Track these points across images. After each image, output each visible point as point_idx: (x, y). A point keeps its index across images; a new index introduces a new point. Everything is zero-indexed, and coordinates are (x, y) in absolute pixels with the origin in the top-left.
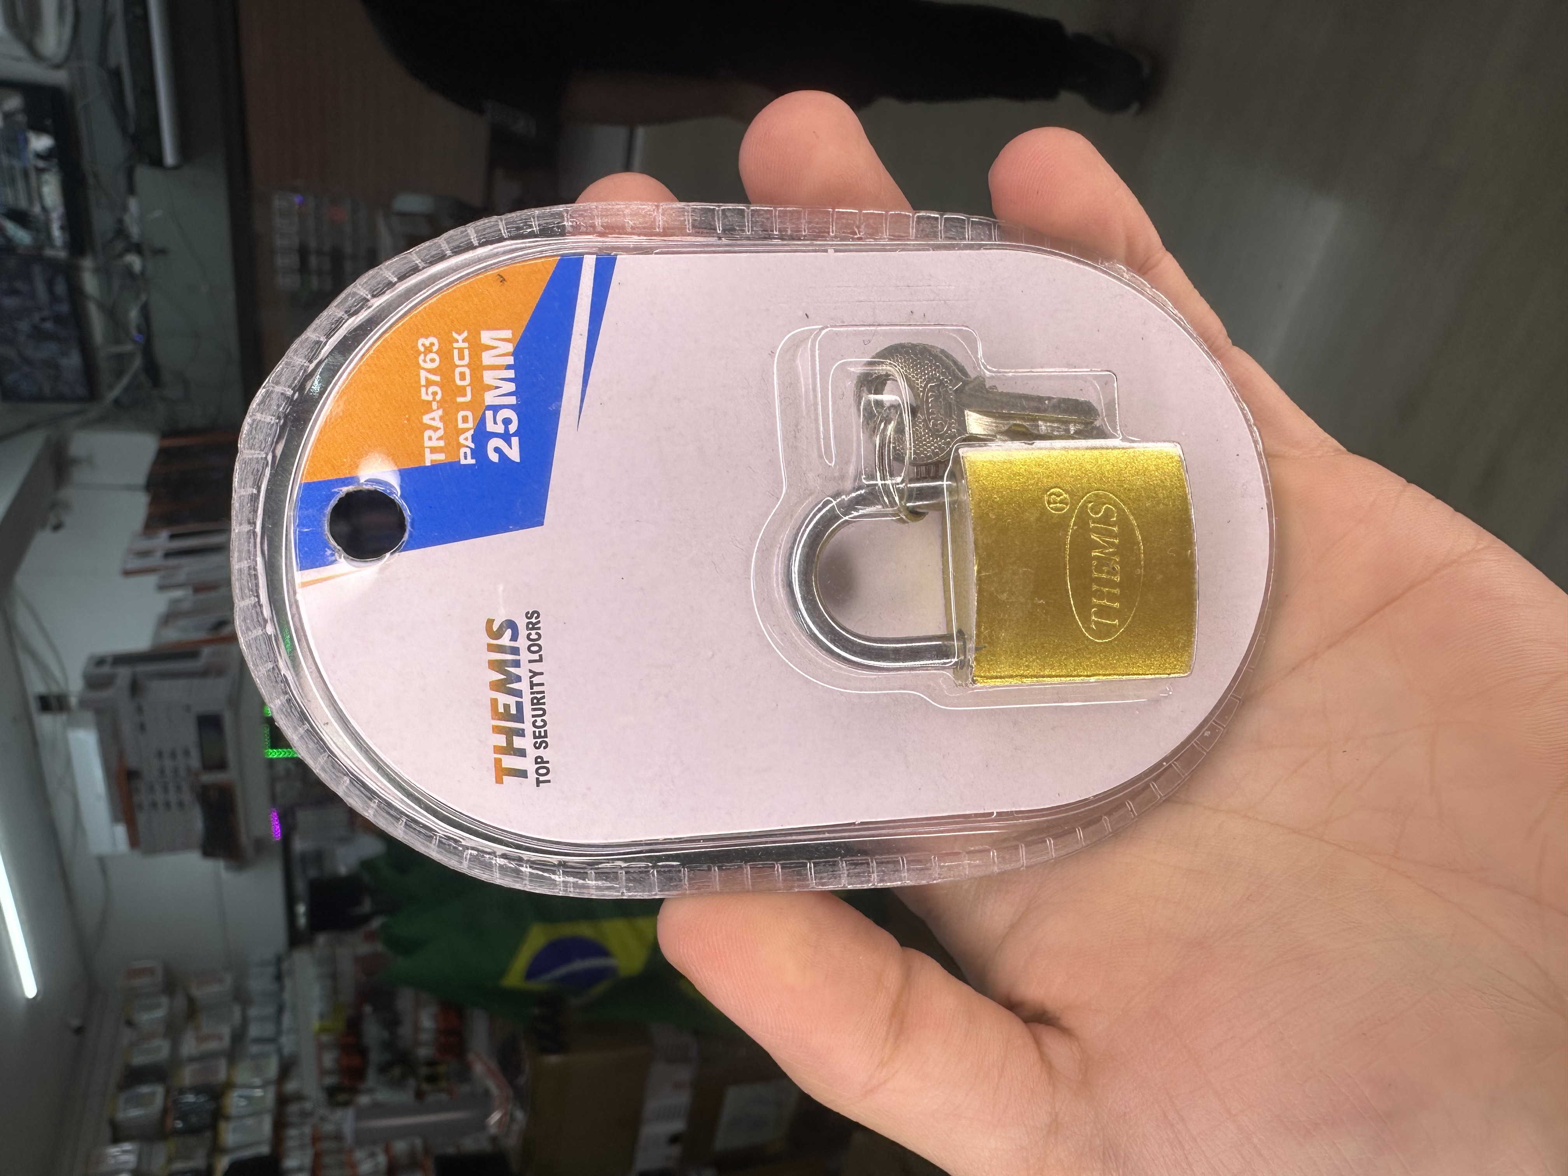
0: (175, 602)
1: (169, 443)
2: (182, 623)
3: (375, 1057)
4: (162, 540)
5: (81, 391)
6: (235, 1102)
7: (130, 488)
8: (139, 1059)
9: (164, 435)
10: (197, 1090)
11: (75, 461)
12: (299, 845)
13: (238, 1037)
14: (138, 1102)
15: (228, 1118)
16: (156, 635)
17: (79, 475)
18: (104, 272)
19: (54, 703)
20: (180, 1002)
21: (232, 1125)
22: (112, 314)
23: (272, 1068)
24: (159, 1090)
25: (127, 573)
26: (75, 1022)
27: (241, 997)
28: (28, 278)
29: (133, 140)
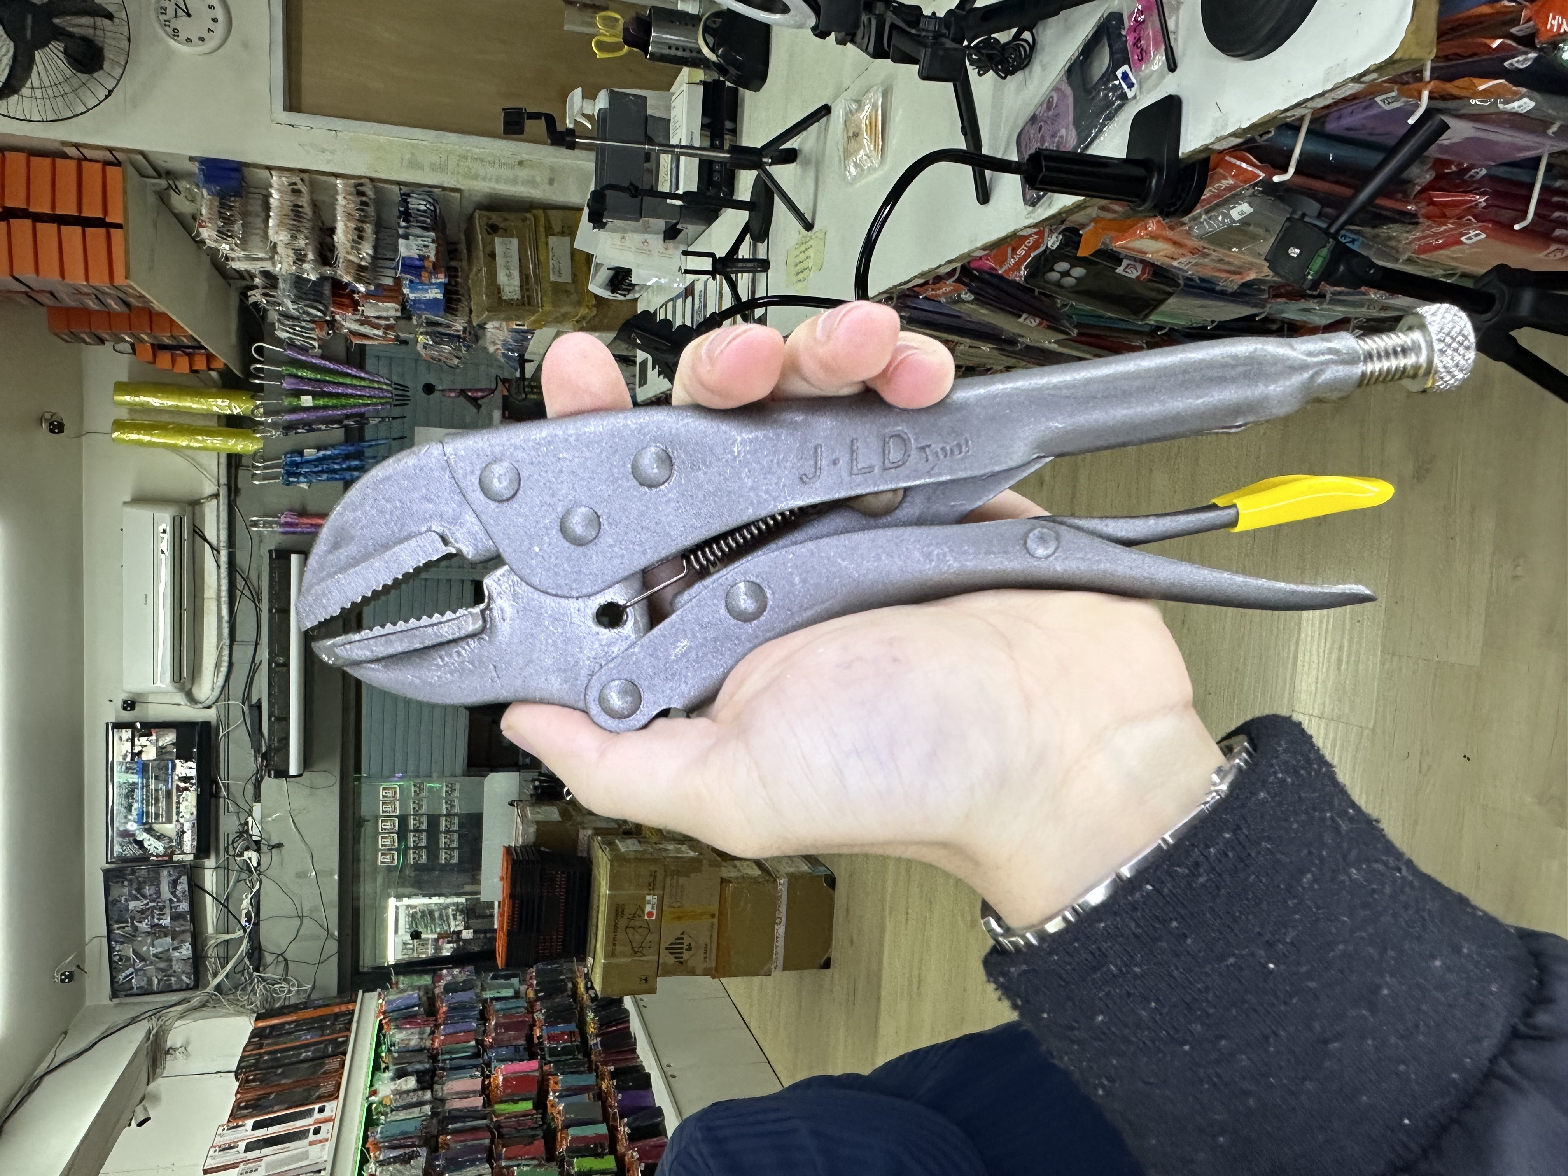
1: (262, 1024)
4: (247, 1131)
5: (187, 980)
7: (221, 1073)
9: (259, 1017)
11: (170, 1051)
17: (172, 1064)
18: (224, 868)
25: (207, 1171)
28: (155, 882)
29: (264, 756)
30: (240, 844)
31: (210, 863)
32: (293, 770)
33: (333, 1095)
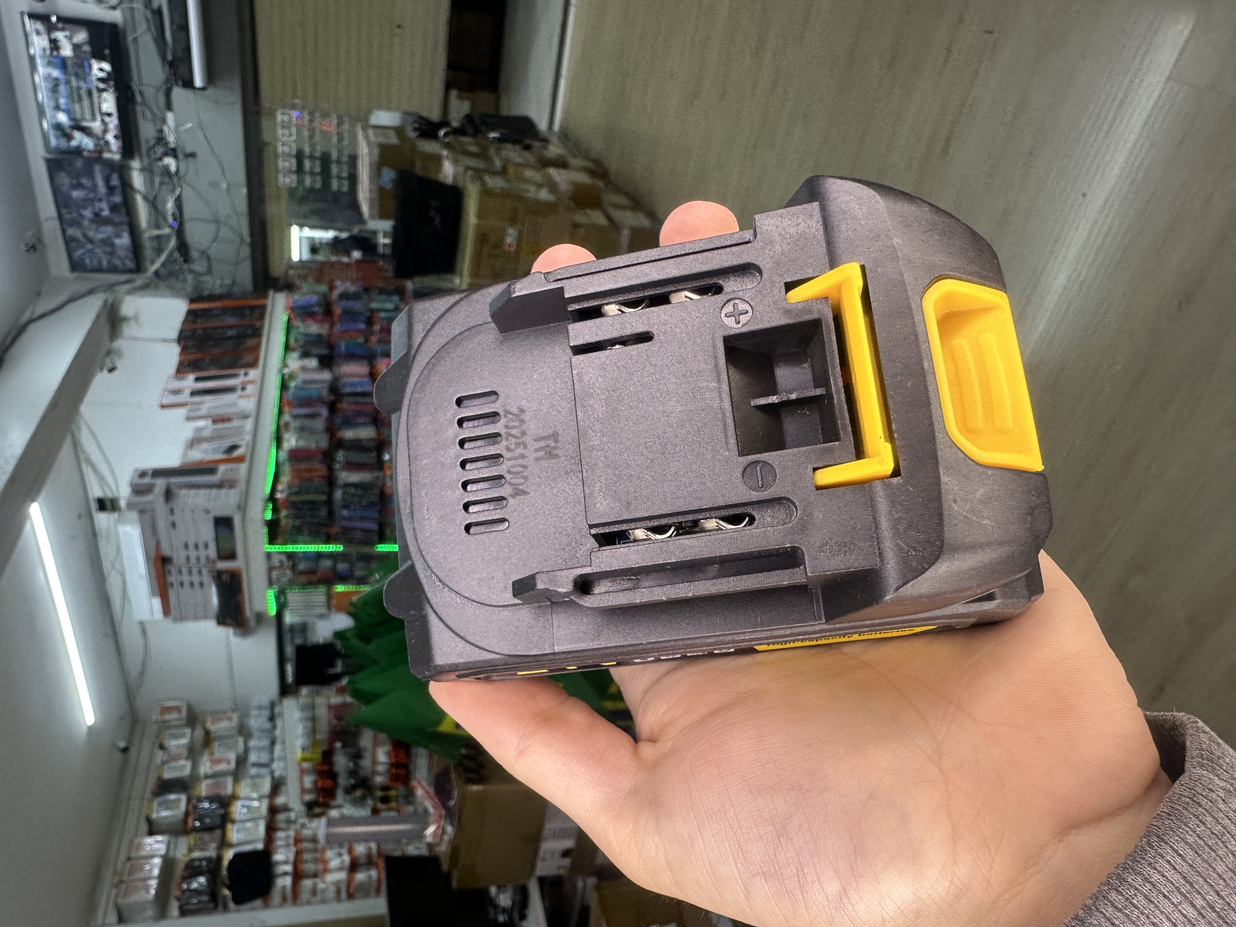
0: (199, 430)
1: (195, 306)
2: (205, 446)
3: (343, 781)
4: (189, 382)
5: (130, 264)
6: (238, 810)
7: (165, 340)
8: (168, 775)
9: (192, 301)
10: (211, 799)
11: (125, 319)
12: (289, 618)
13: (242, 761)
14: (168, 805)
15: (233, 822)
16: (185, 454)
17: (128, 330)
18: (147, 170)
19: (108, 505)
20: (199, 733)
21: (236, 827)
22: (154, 203)
23: (266, 786)
24: (183, 798)
25: (163, 406)
26: (122, 744)
27: (244, 731)
28: (90, 174)
29: (172, 65)
30: (160, 150)
31: (136, 164)
32: (198, 81)
33: (253, 364)
